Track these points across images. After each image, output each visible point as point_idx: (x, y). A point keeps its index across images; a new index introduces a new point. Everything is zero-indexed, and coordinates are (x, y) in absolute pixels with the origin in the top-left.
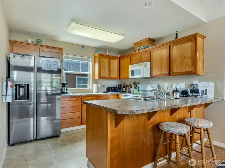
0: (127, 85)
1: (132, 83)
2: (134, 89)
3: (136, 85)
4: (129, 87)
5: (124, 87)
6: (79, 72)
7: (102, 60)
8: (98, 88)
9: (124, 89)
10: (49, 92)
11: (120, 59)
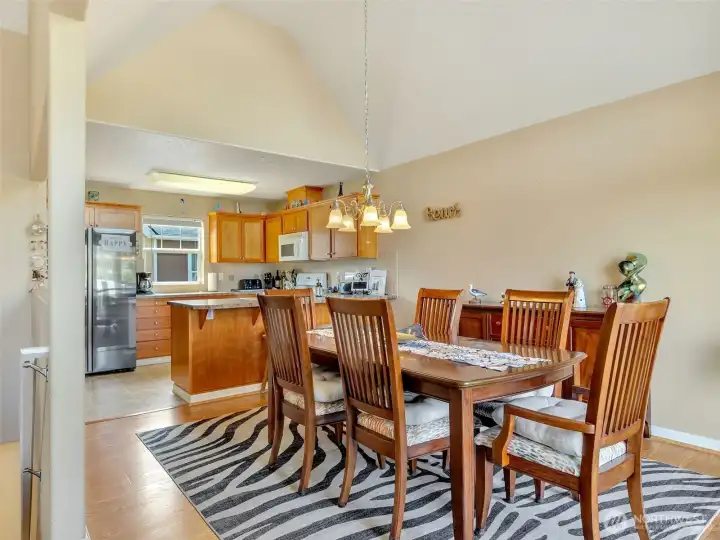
1: (286, 272)
5: (278, 278)
6: (176, 249)
7: (224, 223)
8: (218, 282)
10: (112, 293)
11: (265, 220)
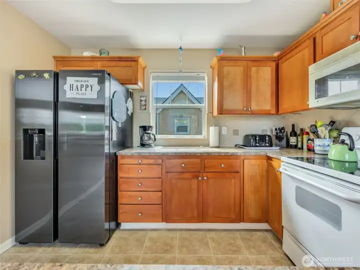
0: (302, 130)
1: (319, 124)
2: (327, 142)
3: (339, 130)
4: (308, 133)
5: (294, 133)
7: (226, 70)
9: (293, 140)
11: (279, 61)
